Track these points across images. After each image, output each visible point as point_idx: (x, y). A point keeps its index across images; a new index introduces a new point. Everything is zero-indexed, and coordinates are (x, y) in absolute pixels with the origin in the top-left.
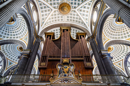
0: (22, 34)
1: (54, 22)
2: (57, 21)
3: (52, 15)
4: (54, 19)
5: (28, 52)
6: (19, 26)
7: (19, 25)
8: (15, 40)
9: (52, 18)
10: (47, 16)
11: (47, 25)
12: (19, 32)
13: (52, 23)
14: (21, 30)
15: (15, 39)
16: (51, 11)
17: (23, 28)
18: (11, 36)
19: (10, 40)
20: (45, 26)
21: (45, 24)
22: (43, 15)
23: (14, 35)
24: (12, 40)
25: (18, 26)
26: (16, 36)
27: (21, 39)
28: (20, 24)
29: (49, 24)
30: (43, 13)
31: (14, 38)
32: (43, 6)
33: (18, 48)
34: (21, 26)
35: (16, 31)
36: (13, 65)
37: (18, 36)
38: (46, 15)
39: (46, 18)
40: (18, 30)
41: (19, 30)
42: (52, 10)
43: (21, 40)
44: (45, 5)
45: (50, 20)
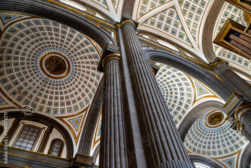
0: (185, 92)
1: (201, 16)
2: (204, 9)
3: (184, 13)
4: (195, 14)
5: (236, 99)
6: (168, 88)
7: (167, 85)
8: (189, 113)
9: (191, 16)
10: (180, 26)
11: (197, 36)
12: (179, 96)
13: (199, 23)
14: (178, 89)
15: (187, 112)
16: (174, 10)
17: (176, 83)
18: (178, 115)
19: (184, 121)
20: (197, 41)
21: (194, 38)
22: (174, 32)
23: (179, 108)
24: (186, 118)
25: (167, 90)
26: (183, 107)
27: (195, 101)
28: (165, 83)
29: (197, 30)
30: (170, 30)
31: (183, 112)
32: (157, 20)
33: (207, 126)
34: (171, 84)
35: (173, 99)
36: (237, 162)
37: (185, 102)
38: (176, 25)
39: (183, 29)
40: (174, 95)
41: (174, 93)
42: (174, 7)
43: (197, 104)
44: (159, 15)
45: (192, 24)
